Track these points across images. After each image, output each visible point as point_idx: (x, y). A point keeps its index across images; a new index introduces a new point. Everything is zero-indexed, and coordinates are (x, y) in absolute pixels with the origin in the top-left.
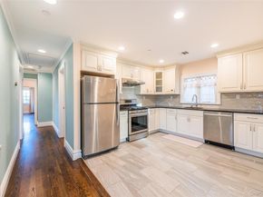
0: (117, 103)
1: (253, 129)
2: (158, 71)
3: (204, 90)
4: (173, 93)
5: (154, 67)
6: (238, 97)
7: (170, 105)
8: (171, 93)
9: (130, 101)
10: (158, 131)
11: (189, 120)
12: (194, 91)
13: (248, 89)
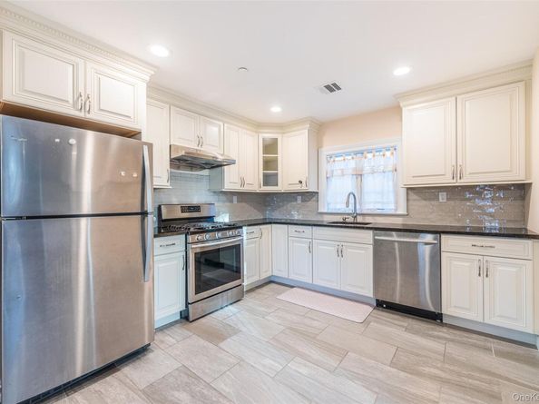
0: (144, 214)
1: (484, 272)
2: (269, 135)
3: (371, 183)
4: (303, 188)
5: (258, 126)
6: (443, 197)
7: (296, 216)
8: (297, 188)
9: (197, 208)
10: (270, 282)
11: (340, 253)
12: (348, 185)
13: (467, 180)
